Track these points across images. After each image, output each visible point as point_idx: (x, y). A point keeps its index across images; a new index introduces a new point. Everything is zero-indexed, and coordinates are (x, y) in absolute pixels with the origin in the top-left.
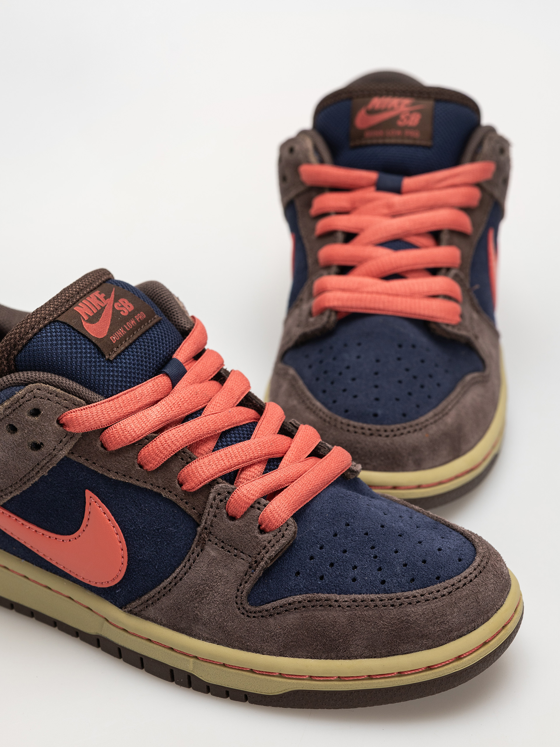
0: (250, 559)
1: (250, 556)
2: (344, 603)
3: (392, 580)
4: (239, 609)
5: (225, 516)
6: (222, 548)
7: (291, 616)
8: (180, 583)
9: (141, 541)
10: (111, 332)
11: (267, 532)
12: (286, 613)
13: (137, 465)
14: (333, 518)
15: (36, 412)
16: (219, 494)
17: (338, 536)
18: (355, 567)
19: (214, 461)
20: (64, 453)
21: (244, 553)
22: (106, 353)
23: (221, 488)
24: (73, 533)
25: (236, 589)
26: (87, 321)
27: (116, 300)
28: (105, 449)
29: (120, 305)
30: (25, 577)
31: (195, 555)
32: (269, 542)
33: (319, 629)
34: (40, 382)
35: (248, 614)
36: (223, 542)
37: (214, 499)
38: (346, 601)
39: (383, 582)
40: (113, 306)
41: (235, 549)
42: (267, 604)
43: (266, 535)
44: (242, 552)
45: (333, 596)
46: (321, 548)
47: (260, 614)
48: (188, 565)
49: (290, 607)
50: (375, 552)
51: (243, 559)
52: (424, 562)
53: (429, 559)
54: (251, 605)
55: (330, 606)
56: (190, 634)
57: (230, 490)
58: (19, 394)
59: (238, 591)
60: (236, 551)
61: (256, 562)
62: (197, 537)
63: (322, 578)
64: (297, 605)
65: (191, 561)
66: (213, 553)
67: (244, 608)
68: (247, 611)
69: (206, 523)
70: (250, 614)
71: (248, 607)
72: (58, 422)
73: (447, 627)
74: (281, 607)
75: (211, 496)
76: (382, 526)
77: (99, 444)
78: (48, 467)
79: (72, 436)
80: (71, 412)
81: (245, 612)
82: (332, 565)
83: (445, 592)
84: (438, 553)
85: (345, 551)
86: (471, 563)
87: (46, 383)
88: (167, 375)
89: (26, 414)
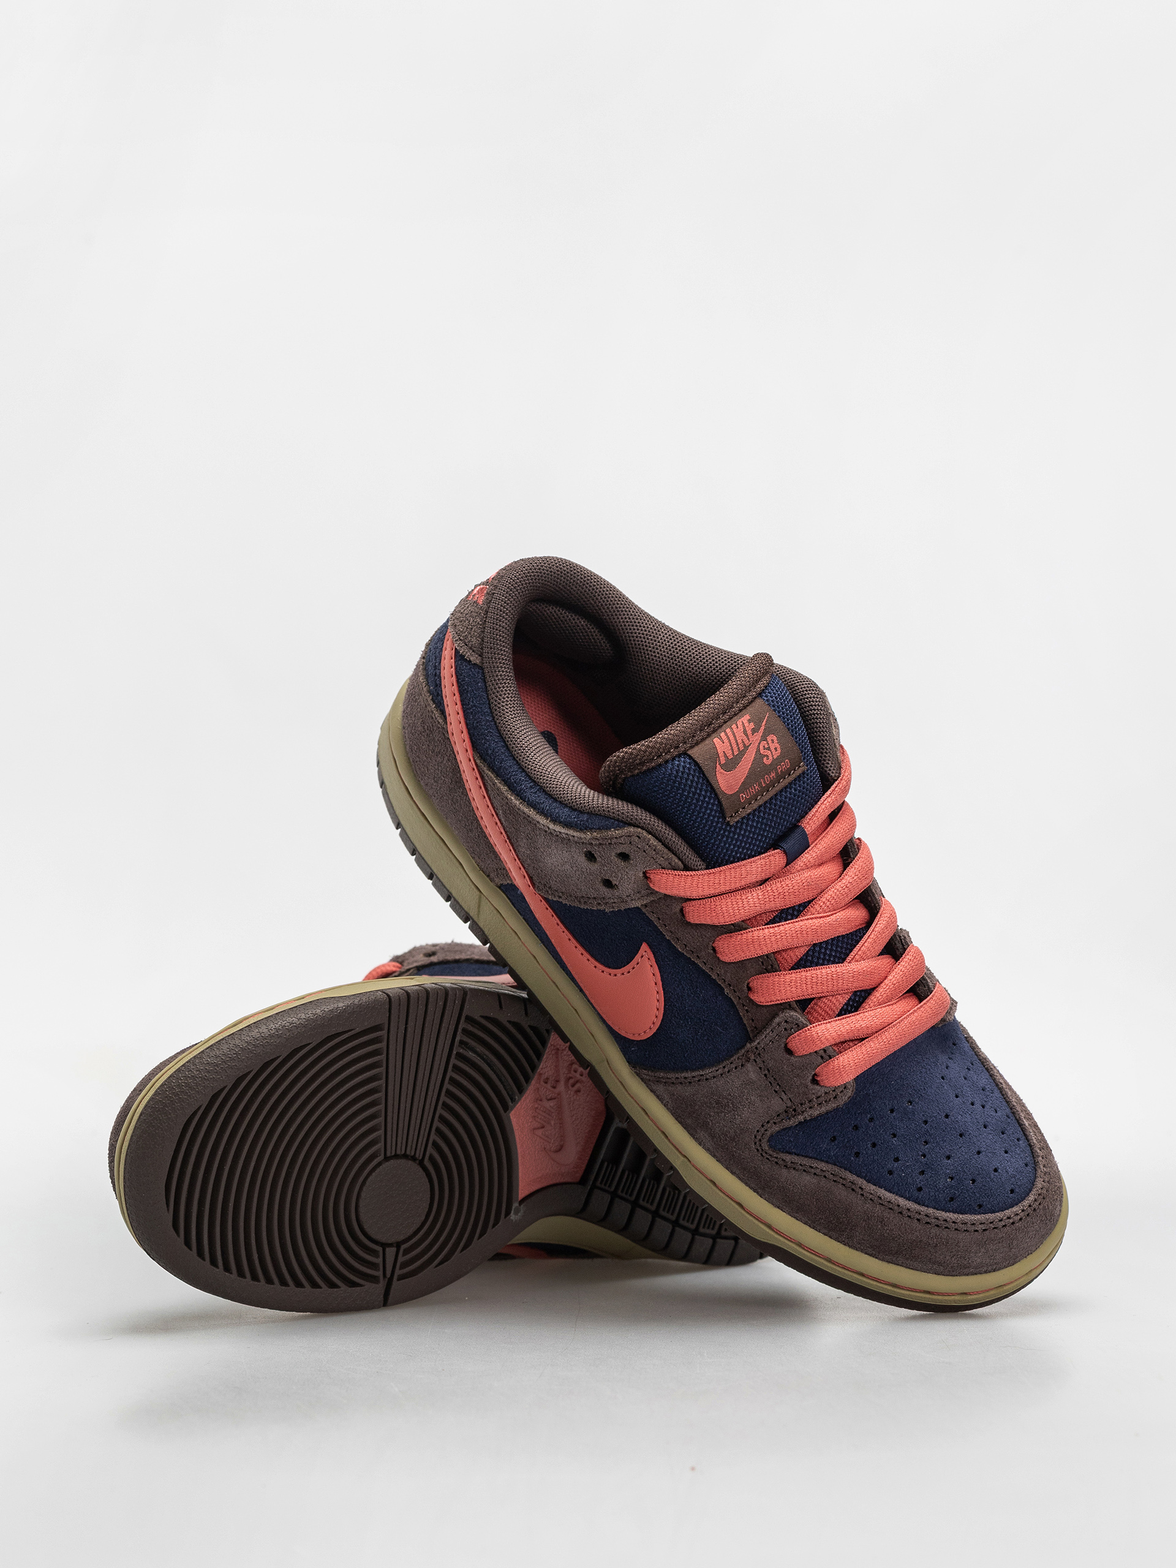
0: (789, 1104)
1: (791, 1101)
2: (868, 1194)
3: (929, 1191)
4: (755, 1143)
5: (783, 1045)
6: (765, 1075)
7: (808, 1178)
8: (703, 1083)
9: (681, 1022)
10: (745, 786)
11: (820, 1085)
12: (804, 1173)
13: (710, 948)
14: (898, 1090)
15: (624, 857)
16: (786, 1022)
17: (895, 1114)
18: (897, 1160)
19: (796, 982)
20: (638, 904)
21: (786, 1094)
22: (728, 814)
23: (791, 1017)
24: (609, 968)
25: (761, 1124)
26: (722, 766)
27: (764, 738)
28: (683, 915)
29: (766, 746)
30: (535, 957)
31: (733, 1066)
32: (818, 1097)
33: (831, 1206)
34: (642, 828)
35: (761, 1151)
36: (769, 1071)
37: (779, 1024)
38: (871, 1194)
39: (920, 1189)
40: (759, 746)
41: (778, 1084)
42: (787, 1155)
43: (818, 1088)
44: (783, 1091)
45: (861, 1182)
46: (871, 1120)
47: (776, 1160)
48: (720, 1071)
49: (810, 1170)
50: (926, 1149)
51: (782, 1099)
52: (974, 1181)
53: (979, 1180)
54: (770, 1146)
55: (853, 1190)
56: (693, 1134)
57: (800, 1024)
58: (614, 833)
59: (763, 1126)
60: (778, 1087)
61: (795, 1110)
62: (743, 1051)
63: (857, 1154)
64: (818, 1171)
65: (726, 1069)
66: (753, 1076)
67: (760, 1145)
68: (762, 1150)
69: (759, 1043)
70: (764, 1154)
71: (766, 1147)
72: (645, 873)
73: (966, 1263)
74: (801, 1165)
75: (777, 1020)
76: (947, 1116)
77: (678, 909)
78: (613, 907)
79: (653, 893)
80: (663, 873)
81: (760, 1150)
82: (874, 1145)
83: (980, 1227)
84: (992, 1175)
85: (894, 1135)
86: (1023, 1199)
87: (650, 833)
88: (785, 852)
89: (613, 854)
